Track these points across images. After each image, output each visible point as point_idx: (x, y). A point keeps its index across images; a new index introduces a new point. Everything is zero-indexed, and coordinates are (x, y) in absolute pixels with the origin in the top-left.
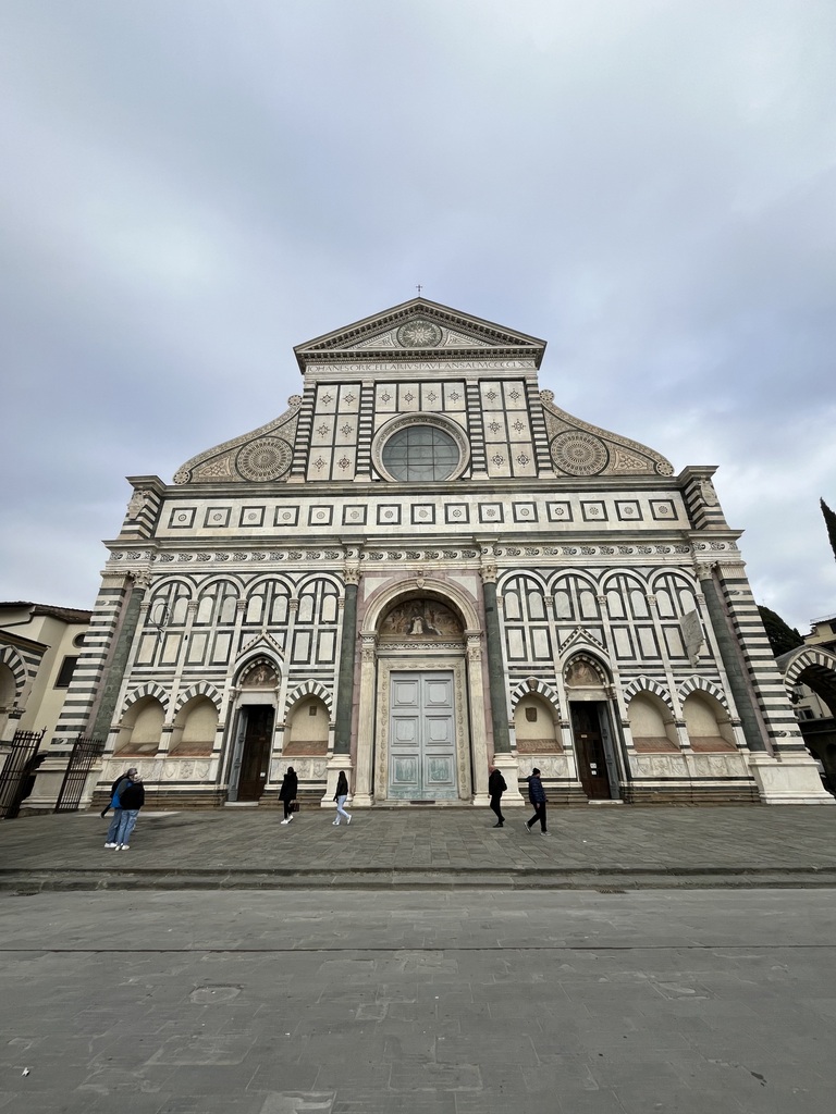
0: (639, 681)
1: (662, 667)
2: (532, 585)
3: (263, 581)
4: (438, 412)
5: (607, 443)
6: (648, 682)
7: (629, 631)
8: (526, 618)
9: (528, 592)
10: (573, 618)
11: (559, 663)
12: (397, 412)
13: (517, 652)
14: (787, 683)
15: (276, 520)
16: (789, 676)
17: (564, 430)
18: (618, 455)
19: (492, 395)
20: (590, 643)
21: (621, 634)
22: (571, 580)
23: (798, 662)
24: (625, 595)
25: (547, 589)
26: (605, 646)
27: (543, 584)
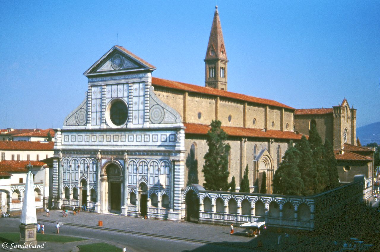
0: (153, 191)
1: (158, 188)
2: (135, 164)
3: (82, 160)
4: (121, 98)
5: (165, 110)
6: (155, 191)
7: (153, 177)
8: (133, 173)
9: (134, 165)
10: (142, 173)
11: (138, 185)
12: (111, 98)
13: (130, 182)
14: (184, 194)
15: (85, 140)
16: (185, 192)
17: (154, 104)
18: (166, 115)
19: (136, 89)
20: (144, 180)
21: (151, 178)
22: (143, 162)
23: (188, 189)
24: (154, 167)
25: (138, 165)
26: (147, 181)
27: (137, 163)
